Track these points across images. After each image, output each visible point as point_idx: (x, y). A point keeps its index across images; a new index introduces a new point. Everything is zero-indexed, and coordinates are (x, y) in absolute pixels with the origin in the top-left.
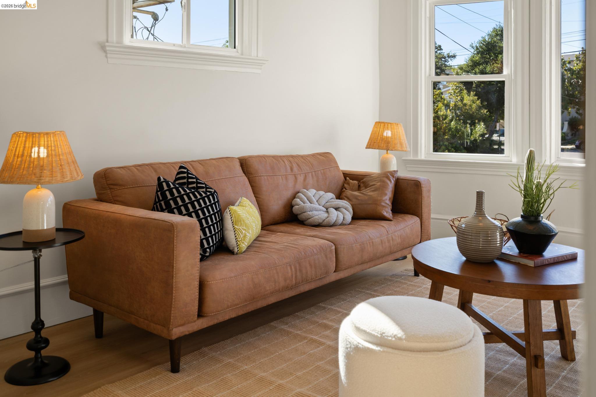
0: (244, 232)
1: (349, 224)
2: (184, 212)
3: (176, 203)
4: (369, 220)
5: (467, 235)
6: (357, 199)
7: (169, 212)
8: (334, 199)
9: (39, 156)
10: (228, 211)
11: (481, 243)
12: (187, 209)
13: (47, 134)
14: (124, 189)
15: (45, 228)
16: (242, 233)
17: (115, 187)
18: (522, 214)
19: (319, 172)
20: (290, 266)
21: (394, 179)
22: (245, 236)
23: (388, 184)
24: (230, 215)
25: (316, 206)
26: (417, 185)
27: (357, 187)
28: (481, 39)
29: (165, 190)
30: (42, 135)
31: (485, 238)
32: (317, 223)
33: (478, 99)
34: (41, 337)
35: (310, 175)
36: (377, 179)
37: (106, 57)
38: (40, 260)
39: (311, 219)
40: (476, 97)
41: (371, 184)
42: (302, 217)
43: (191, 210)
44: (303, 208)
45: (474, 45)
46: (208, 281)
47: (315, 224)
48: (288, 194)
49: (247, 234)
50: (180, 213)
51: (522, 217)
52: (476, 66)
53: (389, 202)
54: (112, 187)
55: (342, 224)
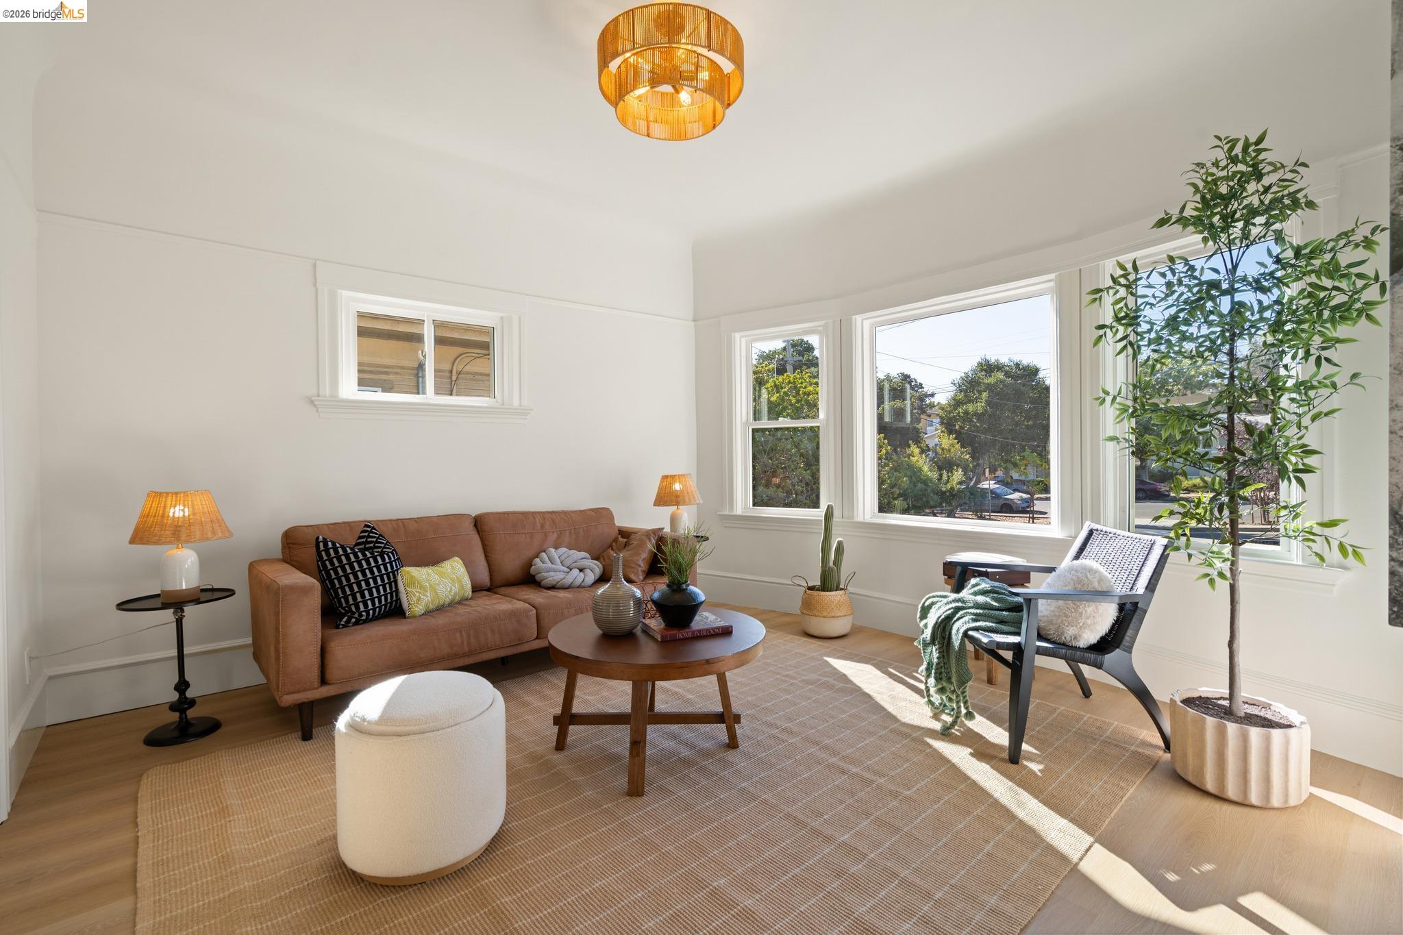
0: (417, 594)
1: (590, 587)
6: (611, 560)
8: (588, 559)
9: (173, 516)
13: (176, 493)
15: (184, 588)
16: (415, 596)
17: (295, 546)
19: (581, 529)
20: (461, 632)
21: (656, 538)
22: (419, 599)
24: (401, 577)
25: (557, 566)
27: (621, 545)
28: (963, 375)
30: (170, 495)
32: (551, 586)
33: (958, 443)
34: (186, 698)
35: (568, 532)
37: (317, 411)
38: (183, 621)
39: (545, 581)
40: (956, 441)
42: (538, 578)
44: (541, 568)
45: (956, 382)
46: (330, 647)
48: (528, 553)
49: (422, 597)
52: (959, 406)
53: (644, 563)
54: (291, 546)
55: (580, 587)
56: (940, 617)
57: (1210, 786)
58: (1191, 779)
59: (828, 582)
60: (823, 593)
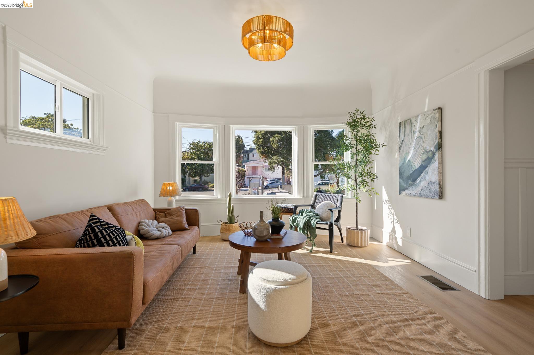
1: (172, 235)
2: (111, 244)
3: (105, 239)
4: (179, 231)
5: (258, 230)
6: (170, 222)
7: (100, 246)
8: (158, 223)
10: (134, 238)
11: (264, 233)
12: (113, 242)
14: (48, 236)
17: (40, 236)
18: (272, 218)
19: (145, 210)
21: (184, 210)
23: (183, 212)
24: (134, 241)
25: (152, 228)
26: (196, 211)
27: (164, 216)
29: (97, 232)
30: (1, 201)
31: (266, 230)
35: (141, 212)
36: (177, 211)
37: (5, 137)
39: (153, 236)
41: (174, 213)
42: (147, 235)
43: (116, 242)
44: (148, 230)
46: (146, 283)
47: (156, 238)
48: (135, 224)
50: (109, 245)
51: (272, 219)
53: (185, 221)
55: (169, 236)
56: (306, 220)
57: (360, 245)
58: (352, 245)
59: (231, 220)
60: (231, 225)
